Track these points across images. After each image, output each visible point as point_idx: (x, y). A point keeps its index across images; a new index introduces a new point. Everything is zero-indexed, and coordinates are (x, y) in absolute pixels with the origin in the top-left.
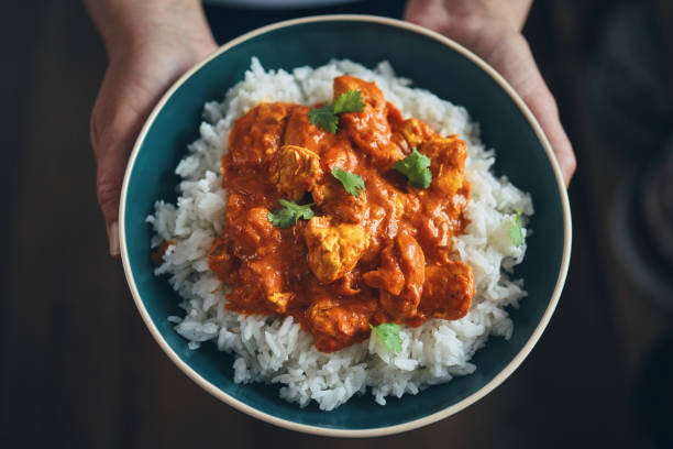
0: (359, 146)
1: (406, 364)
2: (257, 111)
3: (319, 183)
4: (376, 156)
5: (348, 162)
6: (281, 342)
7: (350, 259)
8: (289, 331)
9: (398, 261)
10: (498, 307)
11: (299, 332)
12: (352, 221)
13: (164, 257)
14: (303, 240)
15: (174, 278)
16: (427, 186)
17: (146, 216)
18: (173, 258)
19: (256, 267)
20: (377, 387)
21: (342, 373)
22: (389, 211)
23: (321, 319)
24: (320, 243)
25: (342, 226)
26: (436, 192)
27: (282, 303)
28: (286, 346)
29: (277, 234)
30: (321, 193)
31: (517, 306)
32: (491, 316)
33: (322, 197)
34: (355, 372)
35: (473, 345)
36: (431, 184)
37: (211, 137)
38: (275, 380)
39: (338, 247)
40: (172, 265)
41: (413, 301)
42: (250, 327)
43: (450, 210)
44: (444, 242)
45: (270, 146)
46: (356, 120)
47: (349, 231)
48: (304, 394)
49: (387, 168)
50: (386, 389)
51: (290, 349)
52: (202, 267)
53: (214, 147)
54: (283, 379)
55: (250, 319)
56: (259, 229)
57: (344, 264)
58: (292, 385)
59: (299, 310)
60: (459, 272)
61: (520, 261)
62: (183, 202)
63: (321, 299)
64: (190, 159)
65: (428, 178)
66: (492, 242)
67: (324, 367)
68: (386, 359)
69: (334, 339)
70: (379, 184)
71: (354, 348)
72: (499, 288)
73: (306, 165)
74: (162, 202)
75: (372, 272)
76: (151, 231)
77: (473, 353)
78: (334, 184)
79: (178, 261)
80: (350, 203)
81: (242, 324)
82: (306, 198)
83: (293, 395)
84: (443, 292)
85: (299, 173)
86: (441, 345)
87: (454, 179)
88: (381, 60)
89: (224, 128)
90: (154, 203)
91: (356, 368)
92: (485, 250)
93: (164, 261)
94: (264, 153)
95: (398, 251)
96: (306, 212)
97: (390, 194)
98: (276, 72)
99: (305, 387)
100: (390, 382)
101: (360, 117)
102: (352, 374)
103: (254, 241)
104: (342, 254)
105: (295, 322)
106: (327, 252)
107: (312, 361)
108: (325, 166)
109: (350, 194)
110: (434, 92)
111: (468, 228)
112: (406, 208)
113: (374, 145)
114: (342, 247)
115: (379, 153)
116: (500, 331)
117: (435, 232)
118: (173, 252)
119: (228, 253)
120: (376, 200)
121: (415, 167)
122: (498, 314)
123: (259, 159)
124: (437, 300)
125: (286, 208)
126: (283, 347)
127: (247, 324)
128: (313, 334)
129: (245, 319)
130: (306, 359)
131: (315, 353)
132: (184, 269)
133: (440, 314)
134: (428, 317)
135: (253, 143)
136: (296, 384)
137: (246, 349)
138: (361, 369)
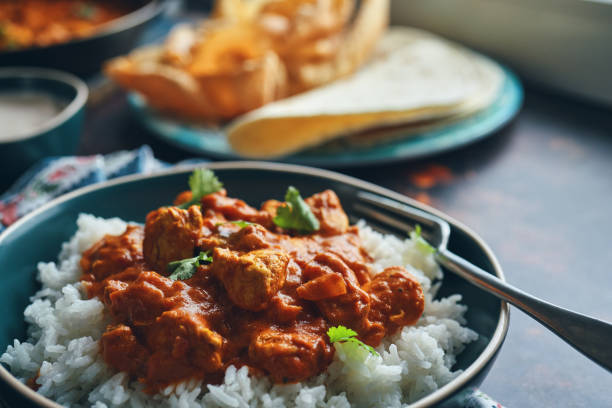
6: (232, 388)
8: (238, 378)
11: (249, 376)
12: (262, 246)
13: (38, 382)
16: (317, 228)
18: (53, 374)
19: (173, 314)
23: (273, 345)
25: (252, 252)
26: (329, 232)
27: (216, 338)
28: (240, 392)
31: (464, 320)
36: (320, 226)
39: (259, 259)
41: (364, 301)
42: (184, 400)
47: (263, 252)
51: (248, 395)
55: (180, 388)
56: (158, 285)
59: (242, 354)
60: (393, 272)
63: (261, 331)
65: (314, 220)
69: (298, 354)
71: (322, 377)
74: (17, 342)
79: (59, 377)
81: (173, 399)
84: (389, 292)
91: (335, 398)
93: (40, 385)
103: (157, 295)
105: (238, 367)
106: (249, 264)
107: (280, 401)
118: (50, 371)
123: (127, 255)
124: (387, 302)
125: (178, 265)
126: (237, 395)
127: (178, 397)
128: (266, 373)
129: (174, 391)
130: (272, 399)
131: (279, 395)
132: (68, 391)
133: (396, 317)
134: (385, 325)
135: (114, 248)
138: (342, 399)
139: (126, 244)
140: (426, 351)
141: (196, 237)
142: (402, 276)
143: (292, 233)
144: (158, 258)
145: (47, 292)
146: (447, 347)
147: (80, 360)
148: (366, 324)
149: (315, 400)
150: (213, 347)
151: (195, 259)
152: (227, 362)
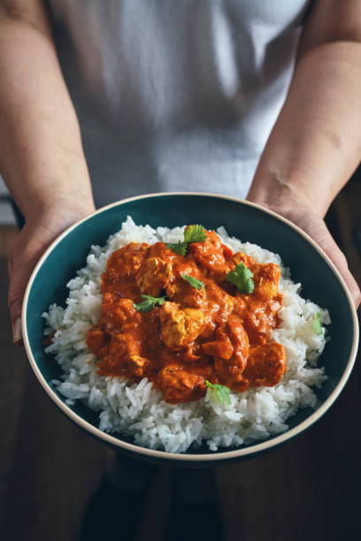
0: (202, 264)
1: (234, 416)
2: (129, 247)
3: (172, 284)
4: (214, 271)
5: (193, 273)
6: (138, 395)
7: (192, 330)
8: (145, 387)
9: (229, 336)
10: (306, 384)
11: (152, 388)
12: (196, 307)
13: (53, 340)
14: (157, 320)
15: (59, 355)
16: (251, 292)
17: (42, 313)
18: (60, 340)
19: (123, 337)
20: (210, 439)
21: (184, 423)
22: (222, 306)
23: (170, 377)
24: (171, 318)
25: (187, 310)
26: (258, 297)
27: (141, 363)
28: (141, 398)
29: (138, 316)
30: (173, 289)
32: (300, 390)
33: (174, 291)
34: (194, 423)
35: (286, 412)
36: (254, 291)
37: (95, 264)
38: (131, 428)
39: (184, 321)
41: (240, 366)
42: (114, 387)
43: (268, 311)
44: (263, 330)
45: (137, 264)
46: (200, 247)
47: (193, 313)
48: (153, 436)
49: (222, 279)
50: (218, 439)
51: (145, 401)
52: (82, 346)
53: (96, 272)
54: (137, 426)
55: (115, 380)
56: (126, 312)
57: (188, 333)
58: (144, 431)
59: (152, 373)
61: (321, 351)
62: (70, 301)
63: (170, 363)
64: (78, 278)
65: (252, 285)
66: (300, 336)
67: (170, 415)
68: (218, 411)
69: (180, 391)
70: (214, 287)
71: (193, 404)
72: (305, 370)
73: (163, 268)
74: (55, 304)
75: (209, 343)
76: (44, 324)
77: (286, 418)
78: (184, 284)
79: (63, 342)
80: (193, 294)
81: (109, 385)
82: (163, 293)
83: (145, 437)
84: (263, 362)
85: (158, 273)
86: (260, 401)
87: (271, 288)
88: (219, 226)
89: (104, 258)
90: (49, 306)
91: (194, 419)
92: (295, 340)
93: (52, 343)
94: (132, 268)
95: (228, 329)
96: (161, 301)
97: (224, 295)
98: (144, 226)
99: (154, 431)
100: (221, 434)
101: (203, 246)
102: (191, 424)
103: (122, 320)
104: (186, 326)
105: (149, 381)
106: (176, 323)
107: (161, 411)
108: (176, 273)
109: (194, 288)
110: (259, 245)
111: (281, 324)
112: (235, 306)
113: (211, 263)
114: (186, 321)
115: (216, 268)
116: (307, 402)
117: (256, 323)
118: (59, 336)
119: (102, 330)
120: (213, 298)
121: (242, 275)
122: (305, 388)
123: (129, 272)
124: (258, 368)
125: (146, 299)
126: (139, 399)
127: (112, 384)
128: (162, 390)
129: (111, 380)
130: (157, 409)
131: (162, 406)
132: (67, 350)
133: (259, 380)
134: (250, 383)
135: (125, 263)
136: (148, 429)
137: (109, 405)
138: (198, 421)
139: (132, 263)
141: (164, 283)
147: (75, 337)
148: (237, 378)
149: (181, 418)
150: (138, 367)
151: (156, 300)
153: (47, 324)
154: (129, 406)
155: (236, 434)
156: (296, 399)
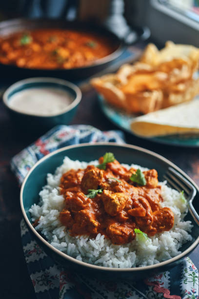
0: (116, 173)
1: (152, 247)
3: (104, 182)
6: (97, 242)
7: (123, 202)
8: (100, 239)
9: (142, 204)
10: (184, 230)
11: (104, 239)
12: (120, 191)
13: (39, 222)
15: (44, 230)
16: (145, 184)
18: (43, 221)
19: (84, 211)
20: (141, 264)
21: (126, 256)
23: (114, 230)
24: (110, 197)
25: (117, 193)
26: (149, 187)
27: (96, 224)
28: (100, 244)
29: (90, 200)
31: (190, 231)
32: (181, 233)
33: (106, 186)
35: (177, 245)
36: (147, 184)
37: (53, 182)
38: (96, 262)
40: (43, 224)
41: (151, 220)
42: (82, 242)
44: (156, 203)
47: (120, 194)
48: (110, 265)
49: (128, 179)
50: (145, 262)
51: (102, 246)
52: (56, 223)
54: (100, 261)
55: (82, 237)
56: (82, 198)
57: (121, 204)
58: (104, 262)
59: (104, 230)
60: (166, 210)
63: (112, 223)
64: (44, 190)
65: (145, 182)
67: (118, 251)
68: (144, 247)
69: (121, 236)
71: (129, 244)
72: (182, 222)
73: (98, 174)
74: (35, 205)
75: (132, 210)
79: (45, 222)
80: (118, 185)
81: (78, 240)
84: (162, 218)
85: (96, 177)
86: (165, 238)
89: (58, 178)
90: (31, 206)
91: (131, 253)
92: (173, 207)
93: (39, 224)
98: (75, 161)
99: (111, 261)
102: (130, 256)
103: (81, 203)
104: (119, 200)
105: (102, 235)
106: (113, 199)
107: (112, 250)
111: (164, 200)
112: (139, 192)
114: (118, 198)
117: (152, 199)
118: (43, 219)
119: (69, 210)
123: (76, 181)
124: (160, 221)
125: (91, 192)
126: (98, 245)
127: (80, 240)
128: (110, 239)
129: (79, 238)
130: (110, 249)
131: (112, 247)
133: (162, 227)
134: (157, 230)
135: (72, 177)
136: (106, 261)
137: (80, 253)
138: (134, 253)
139: (77, 177)
140: (168, 243)
141: (99, 182)
142: (168, 213)
143: (135, 185)
144: (86, 185)
145: (48, 187)
146: (180, 241)
147: (53, 218)
148: (150, 228)
149: (124, 252)
150: (94, 226)
151: (97, 191)
152: (99, 231)
153: (32, 215)
154: (93, 250)
155: (155, 259)
156: (181, 238)
